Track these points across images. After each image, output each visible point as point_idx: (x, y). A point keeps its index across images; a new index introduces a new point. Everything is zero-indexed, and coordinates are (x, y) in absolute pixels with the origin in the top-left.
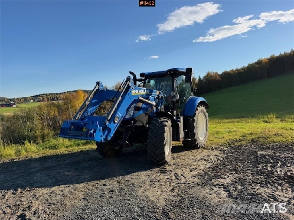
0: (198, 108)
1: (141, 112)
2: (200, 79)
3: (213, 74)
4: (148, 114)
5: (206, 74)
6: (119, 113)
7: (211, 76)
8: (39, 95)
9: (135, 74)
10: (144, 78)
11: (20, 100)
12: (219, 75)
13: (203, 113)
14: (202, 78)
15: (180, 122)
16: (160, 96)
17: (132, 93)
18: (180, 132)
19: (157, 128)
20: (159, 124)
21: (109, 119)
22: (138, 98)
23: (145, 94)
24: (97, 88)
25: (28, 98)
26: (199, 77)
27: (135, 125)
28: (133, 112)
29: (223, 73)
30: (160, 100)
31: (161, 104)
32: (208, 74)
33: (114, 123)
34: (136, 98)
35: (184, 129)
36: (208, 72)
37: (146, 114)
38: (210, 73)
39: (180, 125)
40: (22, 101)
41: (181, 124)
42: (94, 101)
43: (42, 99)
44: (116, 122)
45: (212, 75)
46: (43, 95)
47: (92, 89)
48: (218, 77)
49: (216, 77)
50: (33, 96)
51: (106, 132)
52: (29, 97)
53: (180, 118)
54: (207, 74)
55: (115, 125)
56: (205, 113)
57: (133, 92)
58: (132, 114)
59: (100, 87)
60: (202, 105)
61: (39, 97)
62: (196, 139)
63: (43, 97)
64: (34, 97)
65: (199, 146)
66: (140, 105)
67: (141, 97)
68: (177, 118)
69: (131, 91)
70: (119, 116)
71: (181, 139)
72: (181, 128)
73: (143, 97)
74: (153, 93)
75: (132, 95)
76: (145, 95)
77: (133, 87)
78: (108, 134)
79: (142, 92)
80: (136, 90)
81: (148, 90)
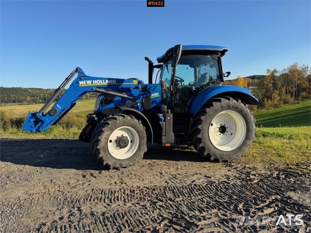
1: (112, 105)
6: (58, 106)
9: (151, 59)
15: (164, 121)
17: (80, 84)
18: (163, 135)
22: (92, 89)
23: (107, 84)
28: (99, 105)
34: (89, 90)
41: (166, 124)
55: (52, 117)
58: (98, 107)
60: (231, 99)
67: (98, 88)
69: (78, 82)
70: (58, 108)
71: (166, 144)
72: (167, 129)
73: (105, 88)
74: (124, 84)
75: (80, 86)
76: (106, 86)
77: (83, 78)
78: (40, 126)
79: (100, 83)
80: (87, 81)
81: (113, 80)
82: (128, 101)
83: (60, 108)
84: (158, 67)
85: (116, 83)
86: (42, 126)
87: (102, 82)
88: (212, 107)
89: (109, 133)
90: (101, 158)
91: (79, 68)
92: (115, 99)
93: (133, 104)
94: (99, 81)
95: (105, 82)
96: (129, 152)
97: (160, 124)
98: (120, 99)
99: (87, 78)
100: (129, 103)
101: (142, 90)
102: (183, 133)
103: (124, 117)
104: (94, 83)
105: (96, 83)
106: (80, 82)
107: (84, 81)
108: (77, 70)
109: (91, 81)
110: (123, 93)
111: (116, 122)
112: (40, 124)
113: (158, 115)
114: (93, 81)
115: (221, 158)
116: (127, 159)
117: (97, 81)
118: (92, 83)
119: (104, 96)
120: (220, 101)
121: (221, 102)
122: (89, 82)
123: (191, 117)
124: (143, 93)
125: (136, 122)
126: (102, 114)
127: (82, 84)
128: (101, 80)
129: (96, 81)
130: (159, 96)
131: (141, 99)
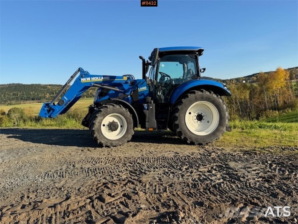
0: (190, 95)
1: (107, 97)
6: (65, 98)
8: (253, 75)
9: (144, 58)
11: (232, 81)
17: (82, 81)
18: (147, 121)
21: (54, 101)
23: (102, 80)
25: (241, 79)
34: (89, 84)
35: (157, 118)
39: (147, 114)
40: (234, 82)
41: (149, 112)
43: (256, 80)
44: (61, 104)
46: (258, 75)
50: (246, 76)
52: (242, 78)
56: (214, 102)
60: (205, 91)
61: (253, 77)
63: (257, 77)
64: (248, 78)
67: (96, 83)
69: (80, 79)
70: (65, 100)
71: (149, 129)
72: (150, 117)
74: (116, 80)
75: (81, 83)
76: (101, 82)
77: (84, 76)
78: (52, 113)
79: (97, 79)
80: (87, 78)
81: (107, 77)
82: (120, 94)
83: (67, 99)
85: (110, 79)
86: (53, 113)
87: (99, 79)
88: (188, 98)
89: (102, 118)
90: (96, 137)
91: (81, 68)
92: (110, 92)
93: (125, 96)
94: (96, 78)
95: (101, 78)
96: (119, 134)
98: (114, 92)
100: (121, 95)
101: (131, 84)
102: (163, 120)
103: (114, 106)
104: (92, 80)
105: (94, 80)
106: (82, 79)
107: (85, 78)
108: (79, 70)
109: (90, 78)
110: (116, 87)
111: (107, 110)
112: (51, 111)
113: (143, 105)
114: (92, 78)
115: (196, 141)
116: (117, 140)
117: (95, 78)
118: (91, 80)
119: (101, 90)
121: (195, 94)
122: (89, 79)
123: (170, 107)
124: (132, 87)
125: (124, 110)
127: (83, 81)
128: (98, 78)
129: (93, 78)
130: (147, 89)
131: (130, 92)
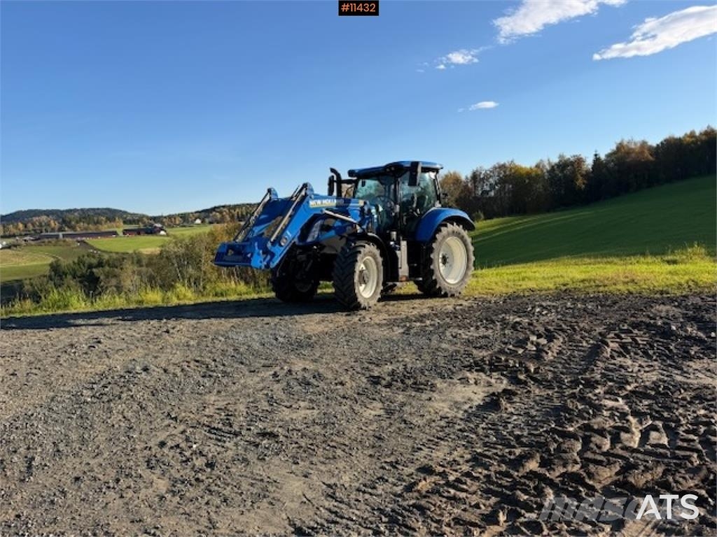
0: (443, 229)
1: (332, 233)
2: (597, 160)
3: (633, 146)
4: (344, 237)
5: (614, 147)
6: (288, 233)
7: (629, 152)
8: (214, 209)
9: (339, 172)
10: (355, 178)
11: (173, 219)
12: (650, 148)
13: (458, 237)
14: (603, 157)
15: (400, 250)
16: (366, 208)
18: (399, 266)
19: (347, 255)
20: (350, 249)
21: (272, 240)
22: (322, 211)
23: (335, 205)
24: (268, 198)
25: (191, 215)
26: (596, 155)
27: (322, 252)
28: (317, 233)
29: (662, 143)
30: (367, 215)
31: (367, 222)
32: (620, 147)
33: (280, 245)
34: (319, 212)
35: (409, 262)
36: (618, 141)
37: (342, 237)
38: (625, 143)
39: (399, 256)
40: (177, 222)
41: (402, 254)
42: (263, 217)
43: (220, 218)
44: (283, 244)
45: (631, 149)
46: (222, 208)
47: (260, 201)
48: (647, 153)
49: (642, 152)
50: (200, 209)
51: (269, 257)
52: (192, 213)
53: (399, 244)
54: (618, 148)
55: (282, 249)
56: (462, 238)
57: (312, 203)
58: (316, 236)
59: (273, 197)
60: (455, 224)
61: (214, 213)
62: (435, 280)
63: (221, 213)
64: (203, 214)
65: (443, 293)
66: (330, 222)
67: (327, 209)
68: (396, 244)
69: (308, 202)
70: (288, 236)
71: (402, 278)
72: (402, 260)
73: (331, 210)
74: (351, 204)
75: (310, 207)
76: (334, 208)
77: (313, 196)
79: (329, 203)
80: (317, 201)
81: (341, 200)
82: (348, 227)
83: (291, 235)
84: (348, 182)
85: (344, 203)
87: (331, 202)
88: (441, 233)
91: (306, 183)
92: (336, 224)
93: (354, 231)
95: (334, 202)
96: (366, 290)
97: (396, 254)
99: (318, 197)
105: (325, 203)
106: (310, 201)
107: (314, 201)
108: (305, 186)
109: (321, 200)
114: (323, 200)
116: (371, 298)
117: (327, 200)
118: (322, 203)
120: (446, 226)
121: (447, 228)
122: (319, 202)
123: (424, 245)
126: (321, 245)
128: (330, 200)
129: (325, 200)
